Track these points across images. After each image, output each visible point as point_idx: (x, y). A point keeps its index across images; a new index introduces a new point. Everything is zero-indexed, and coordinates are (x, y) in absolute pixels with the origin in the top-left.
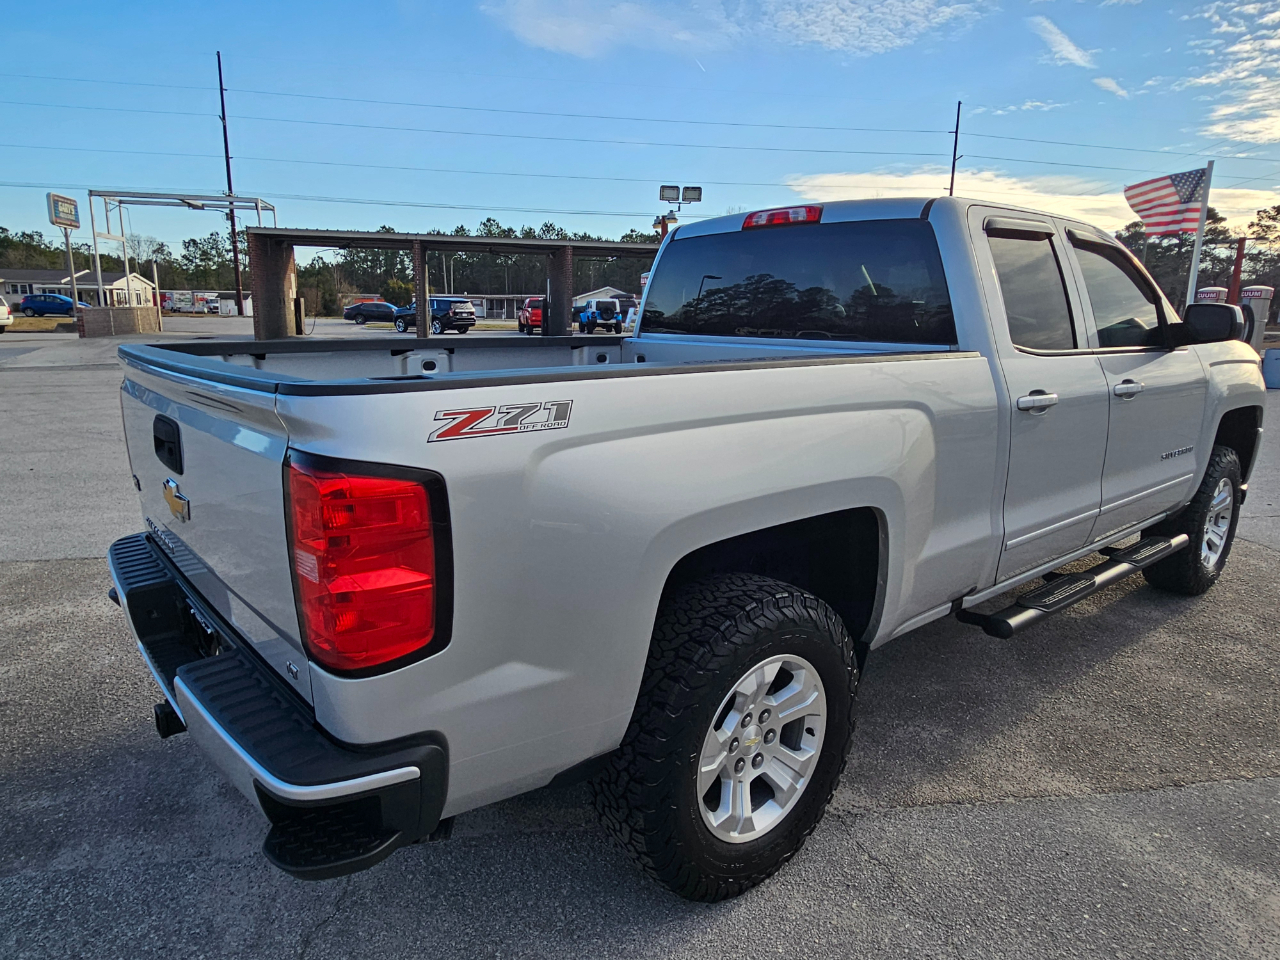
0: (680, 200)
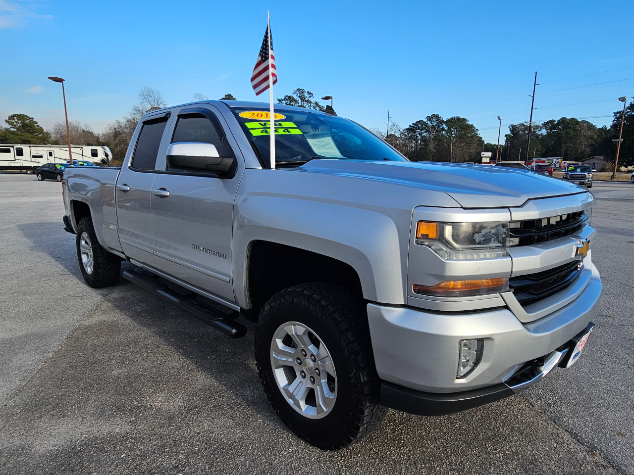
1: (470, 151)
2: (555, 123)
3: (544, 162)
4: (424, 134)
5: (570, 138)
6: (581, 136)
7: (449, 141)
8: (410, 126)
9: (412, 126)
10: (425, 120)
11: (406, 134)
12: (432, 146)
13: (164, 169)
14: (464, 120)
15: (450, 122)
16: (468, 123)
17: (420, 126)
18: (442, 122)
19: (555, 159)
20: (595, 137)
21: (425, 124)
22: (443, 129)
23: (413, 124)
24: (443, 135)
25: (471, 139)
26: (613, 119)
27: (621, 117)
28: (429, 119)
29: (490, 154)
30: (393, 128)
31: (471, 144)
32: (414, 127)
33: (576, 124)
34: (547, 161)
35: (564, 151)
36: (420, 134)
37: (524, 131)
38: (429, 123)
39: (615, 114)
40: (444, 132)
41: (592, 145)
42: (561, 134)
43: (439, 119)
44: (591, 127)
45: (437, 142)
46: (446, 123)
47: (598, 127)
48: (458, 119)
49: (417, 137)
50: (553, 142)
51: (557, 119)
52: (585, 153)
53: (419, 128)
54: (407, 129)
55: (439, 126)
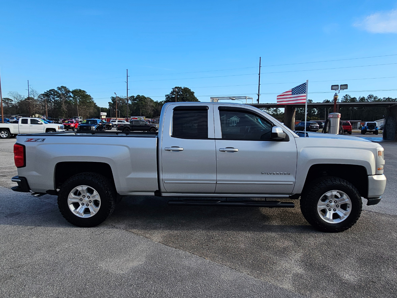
0: (339, 89)
1: (90, 111)
2: (135, 97)
3: (137, 119)
4: (57, 99)
5: (143, 106)
6: (148, 106)
7: (76, 105)
8: (45, 92)
9: (46, 93)
10: (56, 89)
11: (42, 97)
12: (64, 107)
13: (221, 138)
14: (84, 91)
15: (75, 92)
16: (87, 94)
17: (53, 93)
18: (69, 91)
19: (142, 117)
20: (154, 106)
21: (56, 92)
22: (70, 96)
23: (48, 91)
24: (71, 100)
25: (89, 104)
26: (165, 98)
27: (168, 97)
28: (59, 89)
29: (106, 114)
30: (32, 93)
31: (90, 106)
32: (48, 93)
33: (145, 99)
34: (138, 118)
35: (141, 113)
36: (54, 99)
37: (119, 101)
38: (59, 91)
39: (166, 96)
40: (71, 98)
41: (153, 110)
42: (139, 104)
43: (67, 90)
44: (152, 101)
45: (68, 104)
46: (73, 92)
47: (155, 101)
48: (80, 90)
49: (51, 100)
50: (135, 108)
51: (135, 95)
52: (151, 114)
53: (52, 94)
54: (43, 94)
55: (67, 94)
